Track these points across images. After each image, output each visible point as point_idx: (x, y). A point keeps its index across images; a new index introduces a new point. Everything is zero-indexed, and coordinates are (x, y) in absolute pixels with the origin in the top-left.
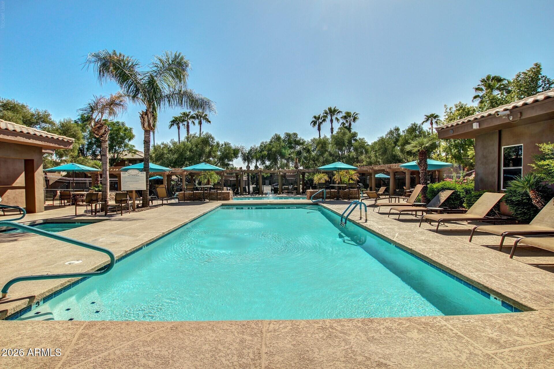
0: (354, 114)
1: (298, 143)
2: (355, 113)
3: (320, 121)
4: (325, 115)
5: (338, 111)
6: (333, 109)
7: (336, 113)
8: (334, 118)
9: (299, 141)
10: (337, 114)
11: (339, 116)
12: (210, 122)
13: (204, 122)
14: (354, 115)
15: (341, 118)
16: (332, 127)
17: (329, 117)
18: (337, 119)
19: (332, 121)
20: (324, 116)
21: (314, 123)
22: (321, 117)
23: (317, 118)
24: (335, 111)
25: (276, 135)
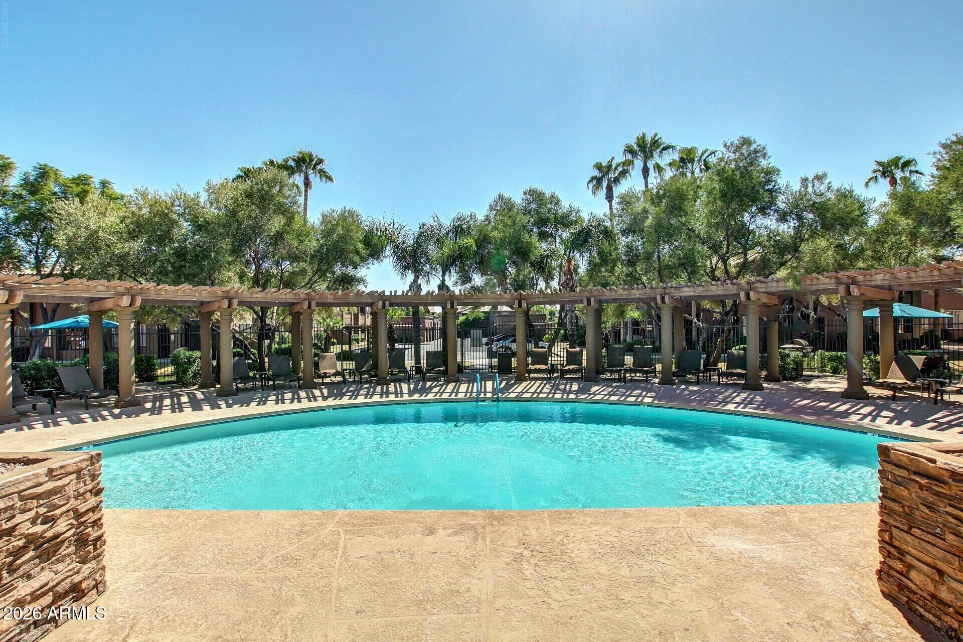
0: (703, 154)
1: (564, 221)
2: (705, 151)
3: (612, 175)
4: (629, 156)
5: (662, 147)
6: (649, 139)
7: (658, 150)
8: (650, 165)
9: (566, 216)
10: (661, 152)
12: (329, 178)
13: (314, 178)
14: (705, 156)
15: (670, 164)
17: (639, 163)
18: (659, 168)
19: (646, 172)
20: (625, 163)
21: (598, 181)
22: (614, 166)
23: (604, 170)
24: (655, 143)
25: (501, 197)
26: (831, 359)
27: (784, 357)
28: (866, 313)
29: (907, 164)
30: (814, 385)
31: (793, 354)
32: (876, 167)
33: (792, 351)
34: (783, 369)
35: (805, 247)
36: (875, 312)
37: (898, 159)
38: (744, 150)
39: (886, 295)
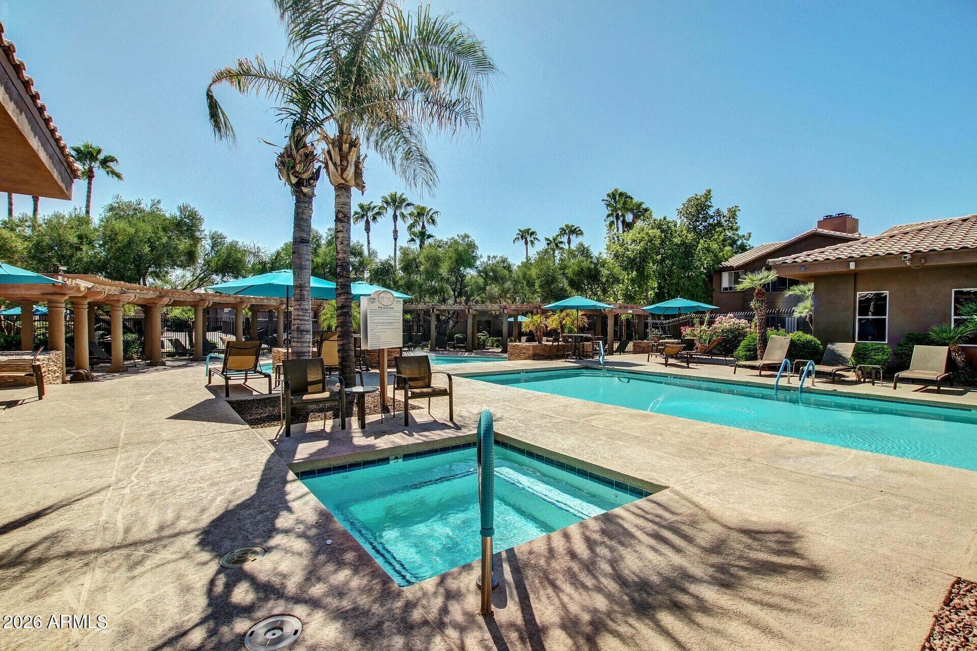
0: (429, 211)
2: (432, 210)
4: (384, 204)
5: (406, 202)
6: (398, 196)
7: (404, 205)
8: (398, 214)
11: (406, 211)
14: (431, 213)
15: (410, 214)
16: (395, 228)
17: (390, 210)
18: (403, 216)
19: (395, 218)
20: (381, 208)
22: (372, 208)
23: (364, 210)
24: (402, 200)
26: (497, 341)
27: (479, 339)
28: (509, 320)
29: (533, 233)
30: (490, 350)
31: (482, 337)
32: (518, 232)
33: (482, 336)
34: (478, 344)
35: (488, 288)
36: (512, 319)
37: (529, 229)
38: (466, 240)
39: (516, 313)
